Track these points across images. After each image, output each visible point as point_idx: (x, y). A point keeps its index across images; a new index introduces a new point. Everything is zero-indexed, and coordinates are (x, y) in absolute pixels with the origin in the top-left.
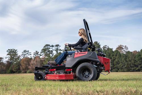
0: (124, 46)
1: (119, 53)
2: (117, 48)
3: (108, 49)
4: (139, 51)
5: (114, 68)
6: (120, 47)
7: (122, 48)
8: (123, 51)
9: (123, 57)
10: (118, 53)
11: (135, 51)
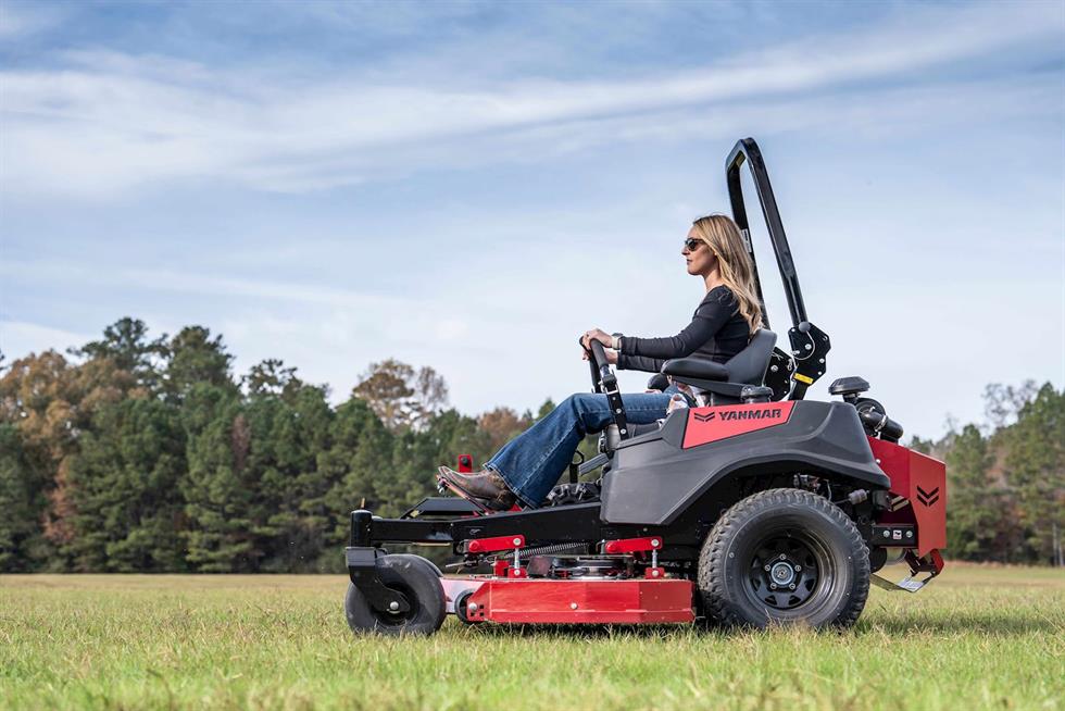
0: (417, 368)
1: (379, 424)
2: (361, 388)
3: (287, 389)
4: (528, 415)
5: (328, 544)
6: (387, 381)
7: (401, 383)
8: (406, 410)
9: (407, 455)
10: (370, 423)
11: (496, 416)
